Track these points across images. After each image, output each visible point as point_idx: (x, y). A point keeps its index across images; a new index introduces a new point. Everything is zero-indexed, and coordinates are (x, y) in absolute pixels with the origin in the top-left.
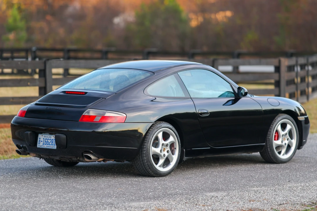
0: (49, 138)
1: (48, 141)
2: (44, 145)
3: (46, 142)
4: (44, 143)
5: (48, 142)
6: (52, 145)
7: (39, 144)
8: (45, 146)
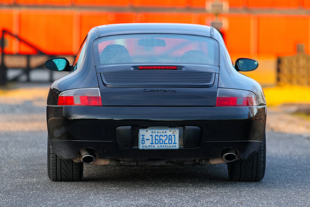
0: (163, 134)
1: (161, 138)
2: (154, 145)
3: (157, 141)
4: (154, 142)
5: (160, 140)
6: (169, 144)
7: (142, 144)
8: (156, 147)
